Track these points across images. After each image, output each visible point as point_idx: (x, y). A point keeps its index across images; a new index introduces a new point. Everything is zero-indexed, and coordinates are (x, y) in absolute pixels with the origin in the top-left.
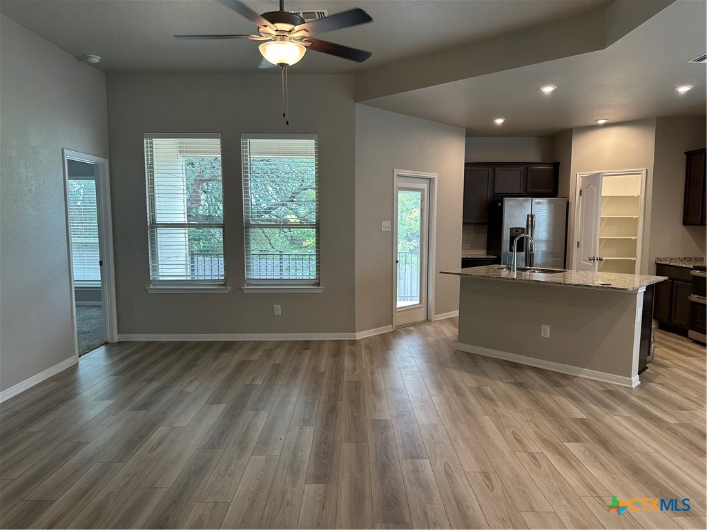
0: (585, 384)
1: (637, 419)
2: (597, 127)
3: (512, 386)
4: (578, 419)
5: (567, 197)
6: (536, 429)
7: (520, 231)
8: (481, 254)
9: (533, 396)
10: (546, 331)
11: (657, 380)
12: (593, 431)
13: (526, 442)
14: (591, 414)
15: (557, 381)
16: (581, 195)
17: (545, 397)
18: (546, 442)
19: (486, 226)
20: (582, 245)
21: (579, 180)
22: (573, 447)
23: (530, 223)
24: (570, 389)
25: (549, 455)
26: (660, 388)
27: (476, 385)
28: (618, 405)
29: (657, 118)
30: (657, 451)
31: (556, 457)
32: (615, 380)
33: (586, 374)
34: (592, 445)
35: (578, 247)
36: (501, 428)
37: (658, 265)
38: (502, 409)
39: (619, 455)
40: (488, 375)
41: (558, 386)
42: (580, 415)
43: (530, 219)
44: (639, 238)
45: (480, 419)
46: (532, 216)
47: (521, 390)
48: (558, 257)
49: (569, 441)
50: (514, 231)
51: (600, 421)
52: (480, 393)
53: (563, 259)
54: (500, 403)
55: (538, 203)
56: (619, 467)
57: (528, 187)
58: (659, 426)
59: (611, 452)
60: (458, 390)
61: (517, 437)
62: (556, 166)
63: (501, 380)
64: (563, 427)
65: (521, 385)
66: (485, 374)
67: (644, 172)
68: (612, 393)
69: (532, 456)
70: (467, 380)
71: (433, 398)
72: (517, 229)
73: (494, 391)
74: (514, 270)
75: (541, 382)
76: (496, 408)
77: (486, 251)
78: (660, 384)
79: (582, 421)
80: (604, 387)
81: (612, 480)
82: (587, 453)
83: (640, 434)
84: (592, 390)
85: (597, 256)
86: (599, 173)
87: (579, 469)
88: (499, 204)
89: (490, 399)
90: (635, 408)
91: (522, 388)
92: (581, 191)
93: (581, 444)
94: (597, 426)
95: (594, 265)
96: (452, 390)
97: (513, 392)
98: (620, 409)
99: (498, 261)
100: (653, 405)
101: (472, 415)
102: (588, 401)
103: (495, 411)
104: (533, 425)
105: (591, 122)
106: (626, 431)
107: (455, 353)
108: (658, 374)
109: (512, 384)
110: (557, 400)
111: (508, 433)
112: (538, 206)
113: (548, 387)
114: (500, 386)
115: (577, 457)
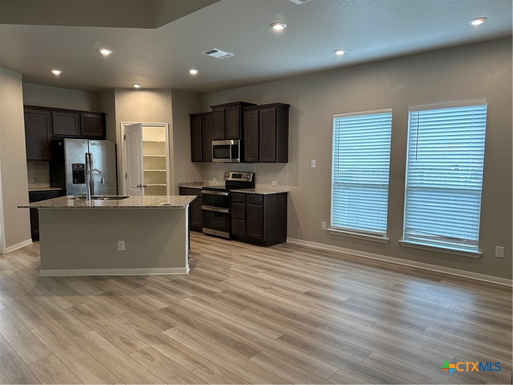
0: (156, 280)
1: (199, 296)
2: (134, 90)
3: (103, 297)
4: (163, 309)
5: (114, 140)
6: (138, 329)
7: (81, 166)
8: (45, 187)
9: (123, 300)
10: (122, 246)
11: (198, 265)
12: (176, 314)
13: (134, 342)
14: (170, 302)
15: (136, 282)
16: (125, 139)
17: (132, 298)
18: (149, 336)
19: (48, 163)
20: (129, 176)
21: (123, 128)
22: (169, 333)
23: (88, 160)
24: (147, 287)
25: (155, 347)
26: (201, 270)
27: (70, 305)
28: (184, 289)
29: (172, 89)
30: (220, 316)
31: (161, 346)
32: (175, 272)
33: (155, 272)
34: (181, 326)
35: (126, 178)
36: (109, 337)
37: (180, 188)
38: (103, 320)
39: (200, 327)
40: (79, 293)
41: (138, 287)
42: (164, 305)
43: (88, 157)
44: (167, 170)
45: (87, 336)
46: (90, 155)
47: (112, 298)
48: (112, 186)
49: (165, 330)
50: (76, 166)
51: (178, 305)
52: (79, 312)
53: (116, 188)
54: (99, 316)
55: (93, 144)
56: (204, 336)
57: (82, 131)
58: (214, 297)
59: (194, 327)
60: (56, 316)
61: (125, 340)
62: (103, 116)
63: (92, 294)
64: (155, 319)
65: (109, 294)
66: (76, 293)
67: (167, 126)
68: (176, 282)
69: (143, 352)
70: (61, 303)
71: (32, 331)
72: (78, 165)
73: (89, 306)
74: (89, 200)
75: (125, 287)
76: (97, 321)
77: (49, 184)
78: (201, 267)
79: (167, 310)
80: (169, 279)
81: (204, 348)
82: (180, 334)
83: (206, 307)
84: (162, 283)
85: (143, 184)
86: (139, 124)
87: (181, 349)
88: (60, 144)
89: (89, 314)
90: (194, 288)
91: (112, 296)
92: (125, 136)
93: (173, 329)
94: (179, 311)
95: (141, 191)
96: (49, 317)
97: (106, 302)
98: (186, 292)
99: (63, 193)
100: (204, 283)
101: (78, 334)
102: (163, 293)
103: (98, 324)
104: (134, 326)
105: (129, 85)
106: (196, 307)
107: (39, 280)
108: (197, 261)
109: (102, 295)
110: (143, 299)
111: (117, 340)
112: (93, 146)
113: (132, 290)
114: (92, 300)
115: (176, 340)
